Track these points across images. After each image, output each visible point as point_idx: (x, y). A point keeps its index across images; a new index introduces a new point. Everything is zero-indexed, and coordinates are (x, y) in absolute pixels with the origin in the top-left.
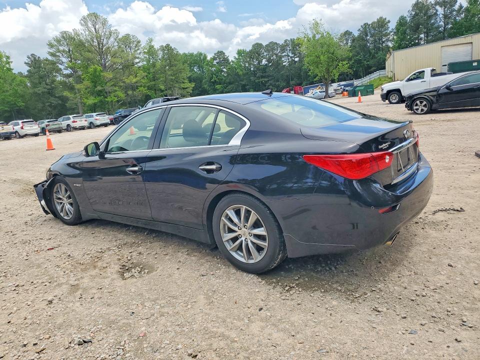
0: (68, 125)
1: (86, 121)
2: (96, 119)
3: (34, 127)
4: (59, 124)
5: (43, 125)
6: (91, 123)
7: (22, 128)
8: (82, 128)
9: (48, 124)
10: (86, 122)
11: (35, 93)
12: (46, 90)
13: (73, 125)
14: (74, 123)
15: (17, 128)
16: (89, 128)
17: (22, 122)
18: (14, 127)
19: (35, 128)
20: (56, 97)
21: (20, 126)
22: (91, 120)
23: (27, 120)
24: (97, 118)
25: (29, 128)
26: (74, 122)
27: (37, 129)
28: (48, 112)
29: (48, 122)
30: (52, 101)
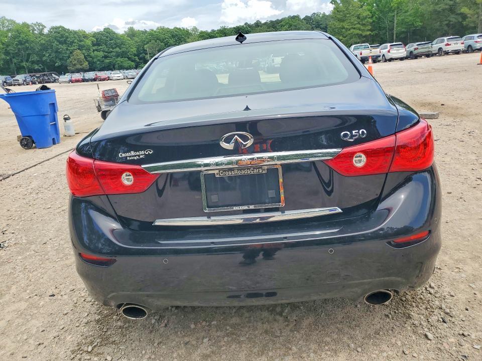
0: (440, 49)
1: (463, 43)
2: (476, 42)
3: (400, 51)
4: (429, 48)
5: (412, 49)
6: (470, 46)
7: (389, 52)
8: (457, 52)
9: (417, 47)
10: (463, 45)
11: (435, 11)
12: (447, 7)
13: (445, 48)
14: (448, 47)
15: (385, 51)
16: (465, 52)
17: (391, 45)
18: (381, 51)
19: (402, 52)
20: (457, 14)
21: (387, 50)
22: (470, 42)
23: (396, 43)
24: (479, 40)
25: (396, 52)
26: (448, 45)
27: (403, 52)
28: (444, 32)
29: (418, 45)
30: (451, 19)
